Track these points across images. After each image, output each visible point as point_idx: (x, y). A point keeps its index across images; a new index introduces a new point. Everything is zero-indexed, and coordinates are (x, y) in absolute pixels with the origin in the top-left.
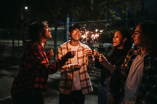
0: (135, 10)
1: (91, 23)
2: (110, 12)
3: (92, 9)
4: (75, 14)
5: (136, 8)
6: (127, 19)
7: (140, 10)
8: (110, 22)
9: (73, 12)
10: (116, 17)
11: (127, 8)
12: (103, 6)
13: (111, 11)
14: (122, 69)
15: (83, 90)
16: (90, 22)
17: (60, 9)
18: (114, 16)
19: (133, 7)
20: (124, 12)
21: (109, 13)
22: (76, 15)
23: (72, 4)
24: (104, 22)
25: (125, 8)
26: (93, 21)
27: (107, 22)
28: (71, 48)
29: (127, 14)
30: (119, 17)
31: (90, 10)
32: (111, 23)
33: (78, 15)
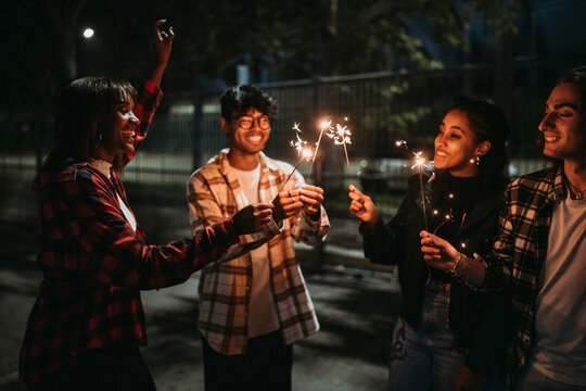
0: (498, 33)
1: (331, 83)
2: (403, 42)
3: (333, 30)
4: (271, 50)
5: (498, 22)
6: (468, 66)
7: (515, 30)
8: (404, 78)
9: (264, 43)
10: (424, 62)
11: (467, 27)
12: (376, 20)
13: (404, 37)
14: (502, 259)
15: (286, 330)
16: (325, 79)
17: (213, 34)
18: (419, 55)
19: (489, 22)
20: (454, 41)
21: (399, 44)
22: (275, 55)
23: (259, 13)
24: (378, 80)
25: (459, 24)
26: (336, 78)
27: (391, 80)
28: (236, 181)
29: (466, 48)
30: (437, 60)
31: (326, 35)
32: (406, 85)
33: (281, 54)
